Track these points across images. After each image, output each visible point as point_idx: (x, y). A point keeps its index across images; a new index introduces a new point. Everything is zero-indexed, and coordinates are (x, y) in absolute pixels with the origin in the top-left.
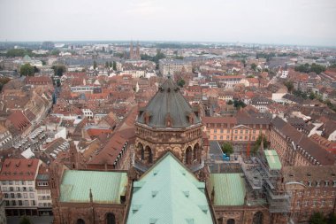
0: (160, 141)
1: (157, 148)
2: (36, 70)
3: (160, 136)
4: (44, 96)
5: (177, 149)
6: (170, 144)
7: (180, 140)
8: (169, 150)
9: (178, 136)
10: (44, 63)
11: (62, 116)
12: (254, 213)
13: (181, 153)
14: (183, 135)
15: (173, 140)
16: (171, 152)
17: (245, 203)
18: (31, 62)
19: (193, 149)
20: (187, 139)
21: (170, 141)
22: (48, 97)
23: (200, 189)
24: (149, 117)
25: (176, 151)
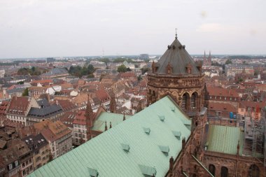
0: (162, 85)
1: (159, 92)
3: (162, 81)
4: (126, 84)
5: (175, 93)
6: (169, 88)
7: (177, 85)
8: (168, 94)
9: (176, 82)
10: (136, 66)
11: (133, 96)
12: (248, 165)
13: (178, 97)
14: (180, 81)
15: (171, 85)
16: (170, 95)
17: (238, 153)
18: (127, 65)
19: (190, 96)
20: (184, 85)
21: (169, 86)
22: (130, 85)
23: (186, 125)
24: (156, 67)
25: (174, 95)
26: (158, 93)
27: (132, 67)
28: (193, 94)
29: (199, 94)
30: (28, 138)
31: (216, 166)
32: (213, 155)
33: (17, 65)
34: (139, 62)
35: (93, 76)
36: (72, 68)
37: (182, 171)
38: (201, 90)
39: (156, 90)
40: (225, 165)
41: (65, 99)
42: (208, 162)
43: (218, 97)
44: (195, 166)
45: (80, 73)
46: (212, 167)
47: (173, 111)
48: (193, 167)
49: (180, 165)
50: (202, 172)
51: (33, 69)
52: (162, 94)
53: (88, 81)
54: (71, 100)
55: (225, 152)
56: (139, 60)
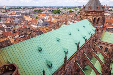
2: (73, 12)
3: (86, 13)
4: (72, 17)
6: (88, 16)
7: (92, 15)
9: (92, 13)
10: (76, 11)
11: (73, 21)
13: (91, 19)
14: (94, 13)
16: (88, 18)
18: (73, 10)
19: (97, 19)
20: (95, 15)
21: (89, 15)
22: (73, 17)
23: (93, 30)
24: (84, 7)
25: (90, 18)
26: (83, 18)
27: (74, 11)
28: (98, 19)
29: (101, 19)
30: (37, 32)
31: (103, 47)
32: (103, 43)
33: (34, 8)
34: (77, 9)
35: (60, 14)
36: (53, 10)
37: (89, 46)
38: (102, 17)
39: (83, 16)
40: (107, 47)
41: (50, 21)
42: (100, 45)
43: (109, 23)
44: (95, 45)
45: (55, 12)
46: (101, 47)
47: (89, 24)
48: (93, 45)
49: (89, 43)
50: (97, 48)
51: (39, 10)
52: (85, 18)
53: (58, 15)
54: (52, 21)
55: (108, 42)
56: (77, 8)
